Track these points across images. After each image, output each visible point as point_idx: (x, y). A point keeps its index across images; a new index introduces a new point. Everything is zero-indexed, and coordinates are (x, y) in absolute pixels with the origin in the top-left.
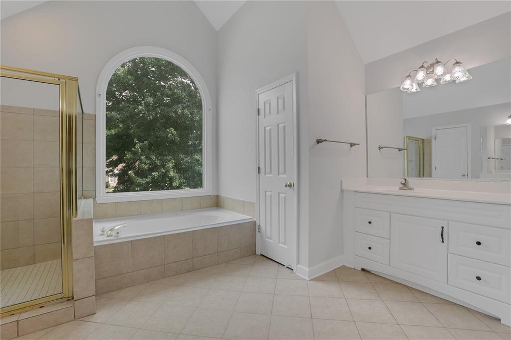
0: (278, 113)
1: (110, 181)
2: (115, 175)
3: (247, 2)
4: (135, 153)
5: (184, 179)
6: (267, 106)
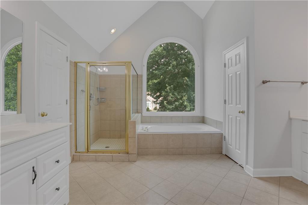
0: (236, 65)
1: (157, 106)
2: (158, 104)
3: (215, 1)
4: (167, 92)
5: (193, 106)
6: (230, 61)
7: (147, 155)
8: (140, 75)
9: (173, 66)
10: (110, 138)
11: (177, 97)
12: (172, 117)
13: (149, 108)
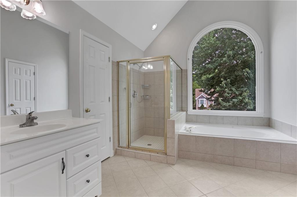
4: (222, 87)
7: (189, 159)
8: (185, 70)
9: (229, 57)
10: (154, 136)
11: (235, 93)
12: (223, 117)
13: (203, 106)
